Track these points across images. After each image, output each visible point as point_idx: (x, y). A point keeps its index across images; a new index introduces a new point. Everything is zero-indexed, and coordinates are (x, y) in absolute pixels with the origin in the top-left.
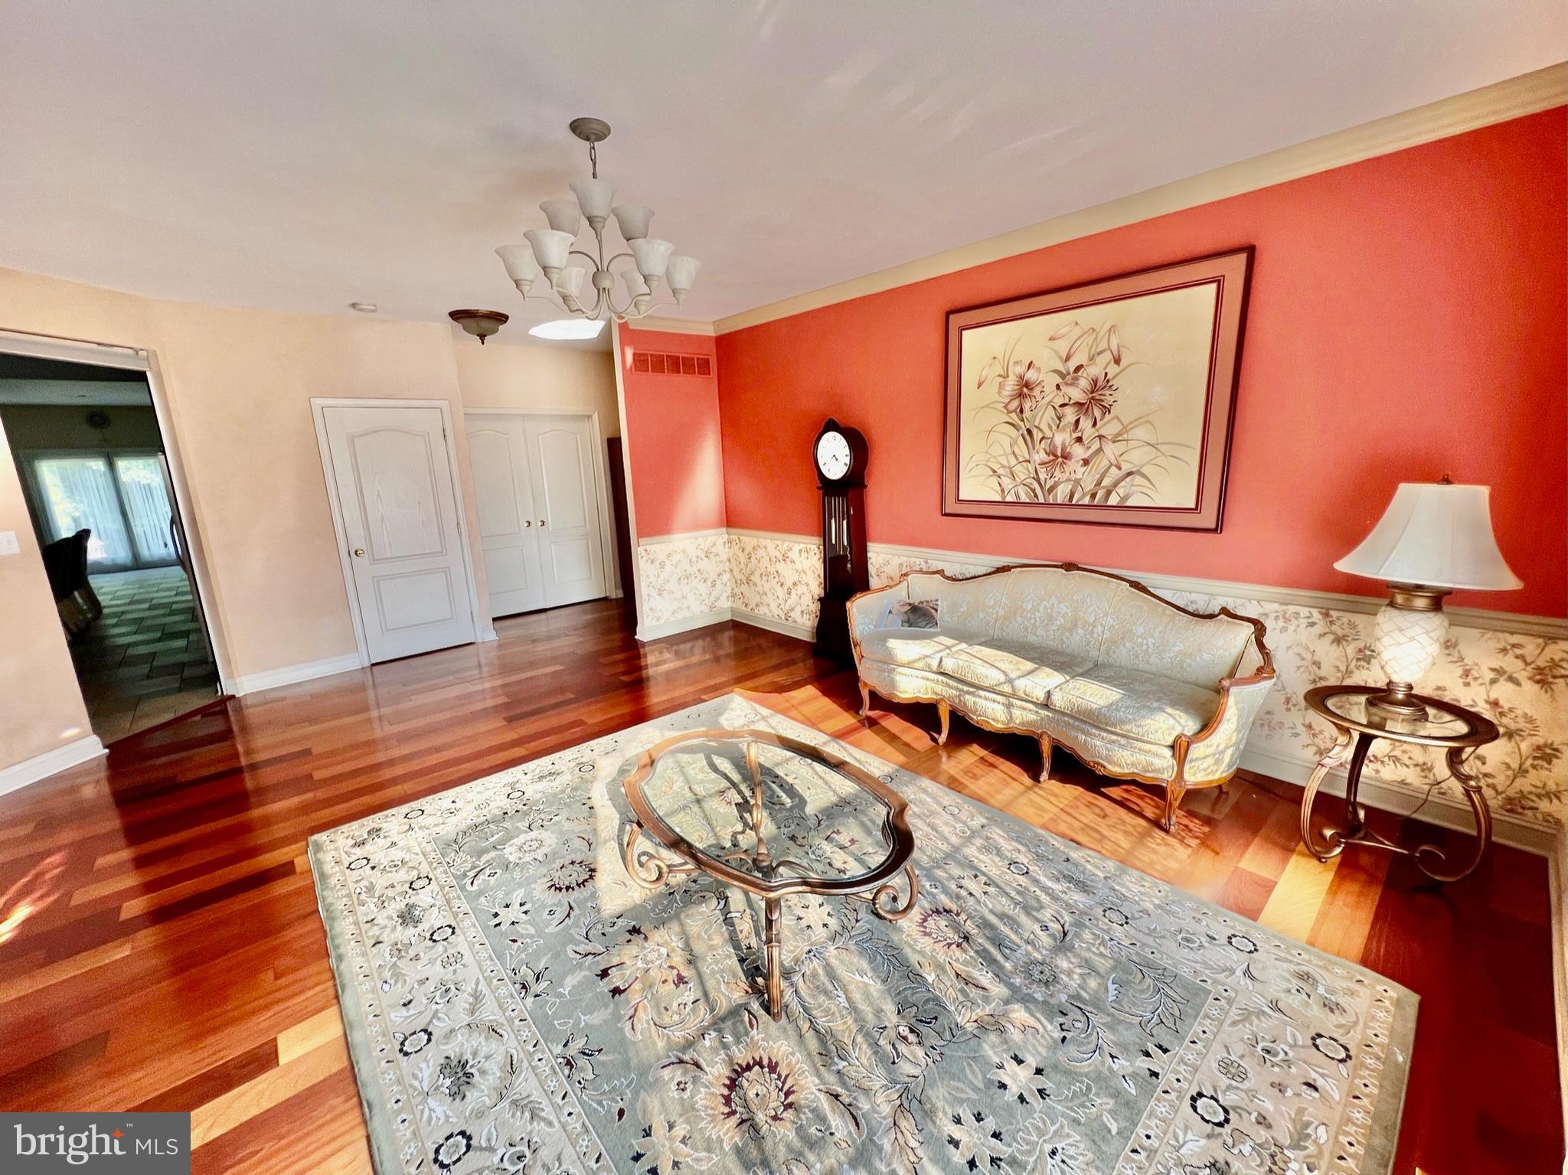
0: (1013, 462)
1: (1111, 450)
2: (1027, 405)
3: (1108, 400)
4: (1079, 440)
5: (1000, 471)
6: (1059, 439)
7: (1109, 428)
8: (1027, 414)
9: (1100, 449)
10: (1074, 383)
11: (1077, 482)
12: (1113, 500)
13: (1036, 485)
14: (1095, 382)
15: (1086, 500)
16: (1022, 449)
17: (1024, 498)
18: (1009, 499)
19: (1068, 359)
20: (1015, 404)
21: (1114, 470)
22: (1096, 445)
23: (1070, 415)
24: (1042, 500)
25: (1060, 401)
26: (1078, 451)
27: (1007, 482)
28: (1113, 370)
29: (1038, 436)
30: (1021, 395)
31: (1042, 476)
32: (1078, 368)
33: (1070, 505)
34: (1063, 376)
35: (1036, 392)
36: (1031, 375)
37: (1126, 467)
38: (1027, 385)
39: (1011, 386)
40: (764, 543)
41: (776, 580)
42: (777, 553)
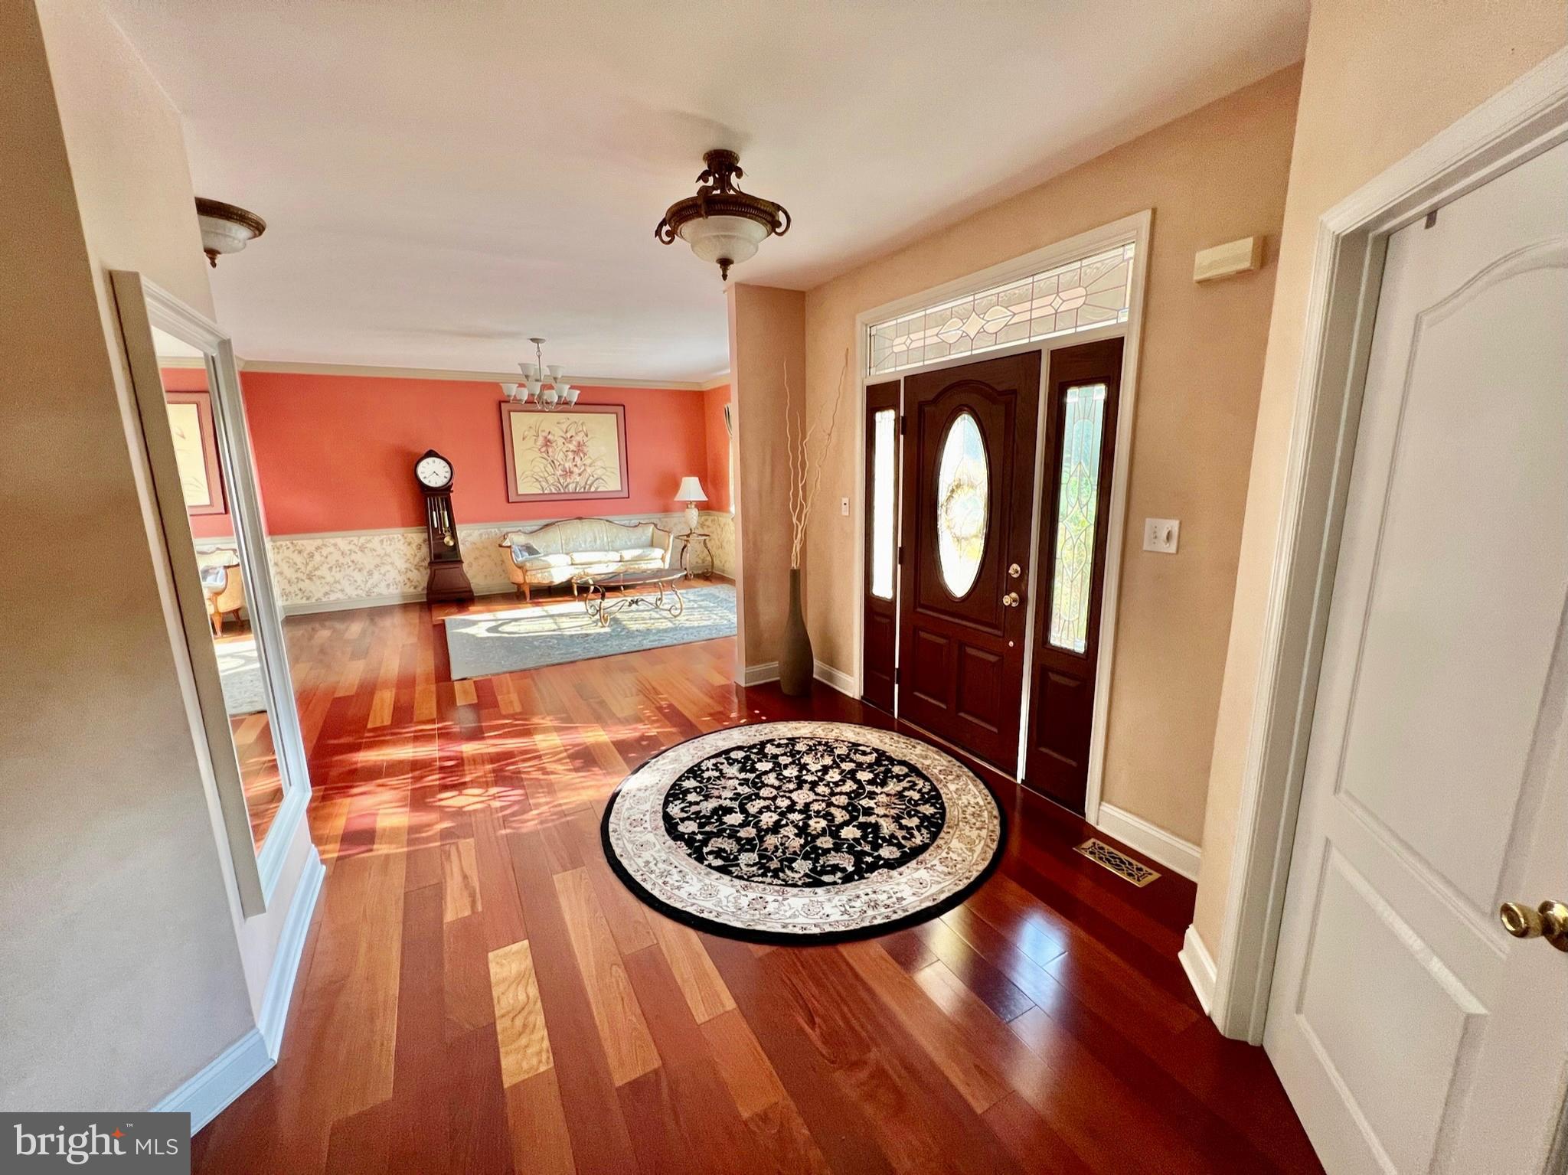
0: (547, 475)
1: (589, 470)
2: (550, 450)
3: (585, 450)
4: (576, 465)
5: (541, 479)
6: (567, 465)
7: (588, 462)
8: (550, 454)
9: (585, 470)
10: (570, 442)
11: (577, 483)
12: (593, 489)
13: (559, 485)
14: (579, 443)
15: (582, 490)
16: (550, 469)
17: (554, 491)
18: (546, 492)
19: (566, 432)
20: (544, 449)
21: (591, 478)
22: (583, 468)
23: (571, 455)
24: (562, 491)
25: (564, 449)
26: (576, 470)
27: (544, 484)
28: (585, 439)
29: (557, 463)
30: (546, 445)
31: (562, 481)
32: (571, 437)
33: (575, 493)
34: (565, 439)
35: (554, 444)
36: (550, 437)
37: (596, 476)
38: (549, 441)
39: (541, 441)
40: (332, 541)
41: (352, 568)
42: (352, 547)
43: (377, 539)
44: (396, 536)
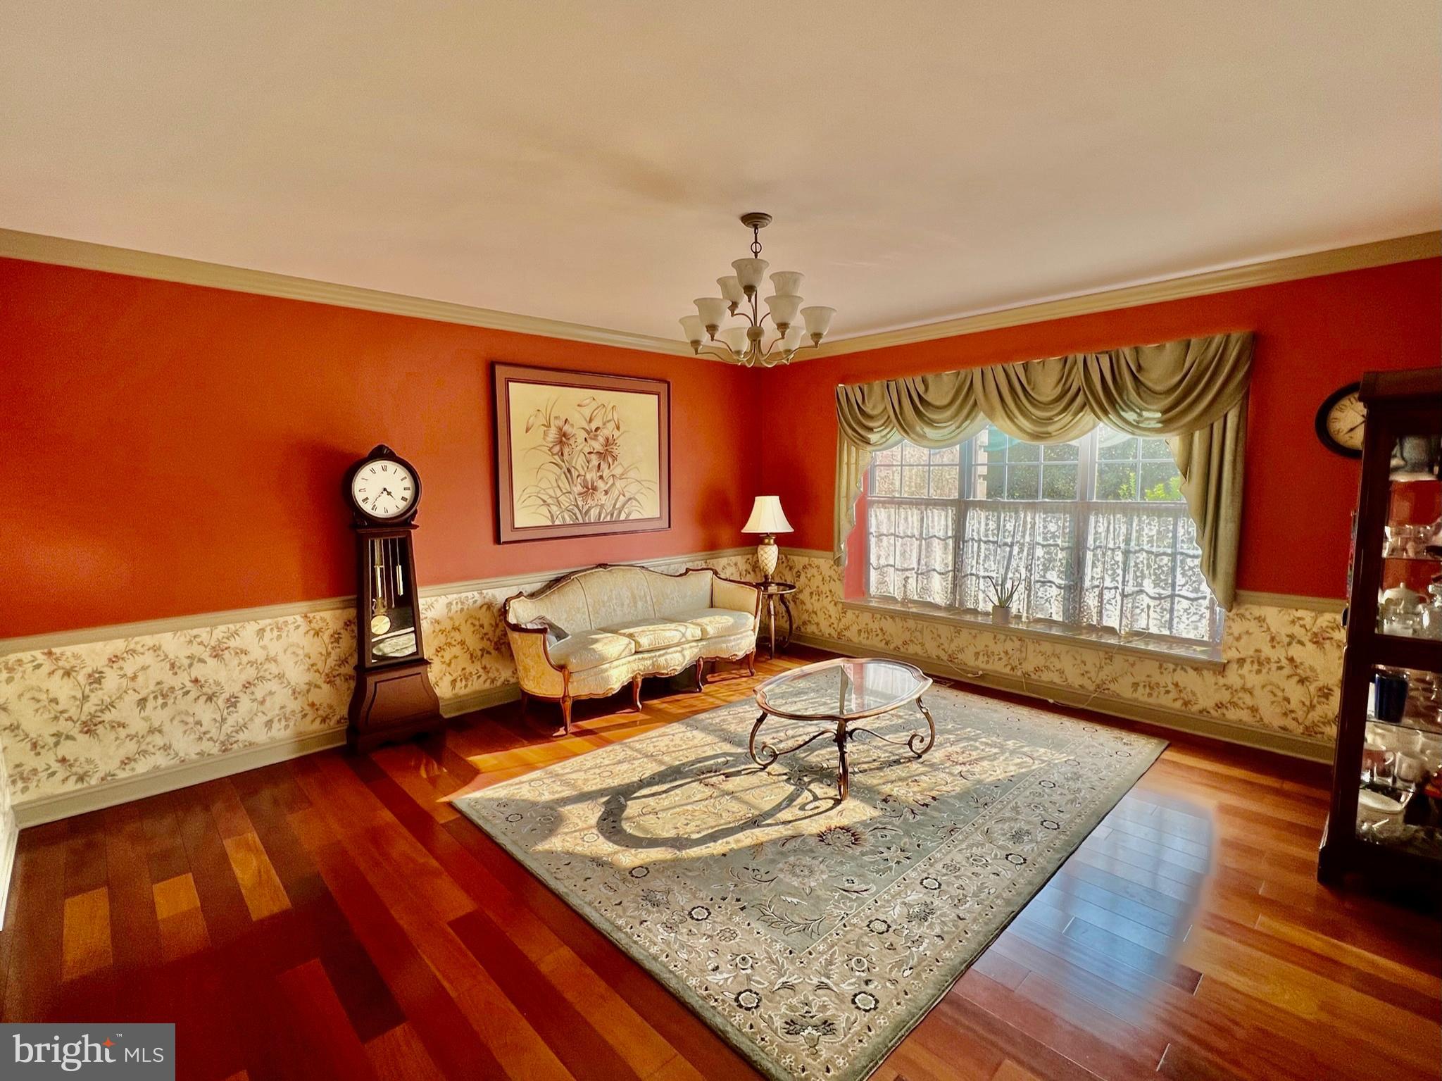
0: (559, 493)
1: (619, 484)
2: (566, 450)
3: (615, 452)
4: (601, 477)
5: (549, 501)
6: (589, 477)
7: (618, 471)
8: (566, 457)
9: (613, 484)
10: (595, 438)
11: (602, 506)
12: (623, 517)
13: (576, 511)
14: (607, 439)
15: (608, 519)
16: (564, 484)
17: (568, 521)
18: (557, 523)
19: (590, 421)
20: (557, 449)
21: (621, 496)
22: (611, 482)
23: (595, 460)
24: (581, 521)
25: (587, 450)
26: (600, 484)
27: (554, 509)
28: (616, 433)
29: (575, 474)
30: (561, 442)
31: (580, 504)
32: (597, 429)
33: (598, 523)
34: (588, 433)
35: (572, 442)
36: (566, 428)
37: (628, 495)
38: (565, 435)
39: (553, 434)
40: (149, 640)
41: (193, 695)
42: (196, 650)
43: (252, 628)
44: (290, 619)
